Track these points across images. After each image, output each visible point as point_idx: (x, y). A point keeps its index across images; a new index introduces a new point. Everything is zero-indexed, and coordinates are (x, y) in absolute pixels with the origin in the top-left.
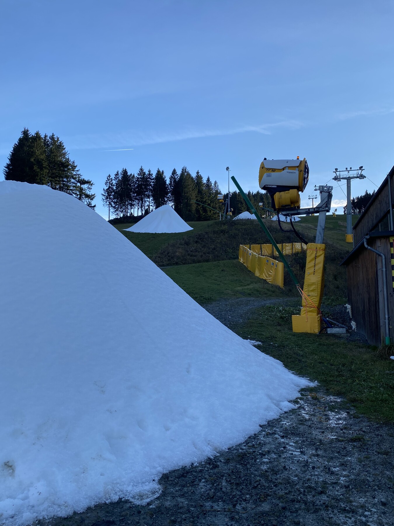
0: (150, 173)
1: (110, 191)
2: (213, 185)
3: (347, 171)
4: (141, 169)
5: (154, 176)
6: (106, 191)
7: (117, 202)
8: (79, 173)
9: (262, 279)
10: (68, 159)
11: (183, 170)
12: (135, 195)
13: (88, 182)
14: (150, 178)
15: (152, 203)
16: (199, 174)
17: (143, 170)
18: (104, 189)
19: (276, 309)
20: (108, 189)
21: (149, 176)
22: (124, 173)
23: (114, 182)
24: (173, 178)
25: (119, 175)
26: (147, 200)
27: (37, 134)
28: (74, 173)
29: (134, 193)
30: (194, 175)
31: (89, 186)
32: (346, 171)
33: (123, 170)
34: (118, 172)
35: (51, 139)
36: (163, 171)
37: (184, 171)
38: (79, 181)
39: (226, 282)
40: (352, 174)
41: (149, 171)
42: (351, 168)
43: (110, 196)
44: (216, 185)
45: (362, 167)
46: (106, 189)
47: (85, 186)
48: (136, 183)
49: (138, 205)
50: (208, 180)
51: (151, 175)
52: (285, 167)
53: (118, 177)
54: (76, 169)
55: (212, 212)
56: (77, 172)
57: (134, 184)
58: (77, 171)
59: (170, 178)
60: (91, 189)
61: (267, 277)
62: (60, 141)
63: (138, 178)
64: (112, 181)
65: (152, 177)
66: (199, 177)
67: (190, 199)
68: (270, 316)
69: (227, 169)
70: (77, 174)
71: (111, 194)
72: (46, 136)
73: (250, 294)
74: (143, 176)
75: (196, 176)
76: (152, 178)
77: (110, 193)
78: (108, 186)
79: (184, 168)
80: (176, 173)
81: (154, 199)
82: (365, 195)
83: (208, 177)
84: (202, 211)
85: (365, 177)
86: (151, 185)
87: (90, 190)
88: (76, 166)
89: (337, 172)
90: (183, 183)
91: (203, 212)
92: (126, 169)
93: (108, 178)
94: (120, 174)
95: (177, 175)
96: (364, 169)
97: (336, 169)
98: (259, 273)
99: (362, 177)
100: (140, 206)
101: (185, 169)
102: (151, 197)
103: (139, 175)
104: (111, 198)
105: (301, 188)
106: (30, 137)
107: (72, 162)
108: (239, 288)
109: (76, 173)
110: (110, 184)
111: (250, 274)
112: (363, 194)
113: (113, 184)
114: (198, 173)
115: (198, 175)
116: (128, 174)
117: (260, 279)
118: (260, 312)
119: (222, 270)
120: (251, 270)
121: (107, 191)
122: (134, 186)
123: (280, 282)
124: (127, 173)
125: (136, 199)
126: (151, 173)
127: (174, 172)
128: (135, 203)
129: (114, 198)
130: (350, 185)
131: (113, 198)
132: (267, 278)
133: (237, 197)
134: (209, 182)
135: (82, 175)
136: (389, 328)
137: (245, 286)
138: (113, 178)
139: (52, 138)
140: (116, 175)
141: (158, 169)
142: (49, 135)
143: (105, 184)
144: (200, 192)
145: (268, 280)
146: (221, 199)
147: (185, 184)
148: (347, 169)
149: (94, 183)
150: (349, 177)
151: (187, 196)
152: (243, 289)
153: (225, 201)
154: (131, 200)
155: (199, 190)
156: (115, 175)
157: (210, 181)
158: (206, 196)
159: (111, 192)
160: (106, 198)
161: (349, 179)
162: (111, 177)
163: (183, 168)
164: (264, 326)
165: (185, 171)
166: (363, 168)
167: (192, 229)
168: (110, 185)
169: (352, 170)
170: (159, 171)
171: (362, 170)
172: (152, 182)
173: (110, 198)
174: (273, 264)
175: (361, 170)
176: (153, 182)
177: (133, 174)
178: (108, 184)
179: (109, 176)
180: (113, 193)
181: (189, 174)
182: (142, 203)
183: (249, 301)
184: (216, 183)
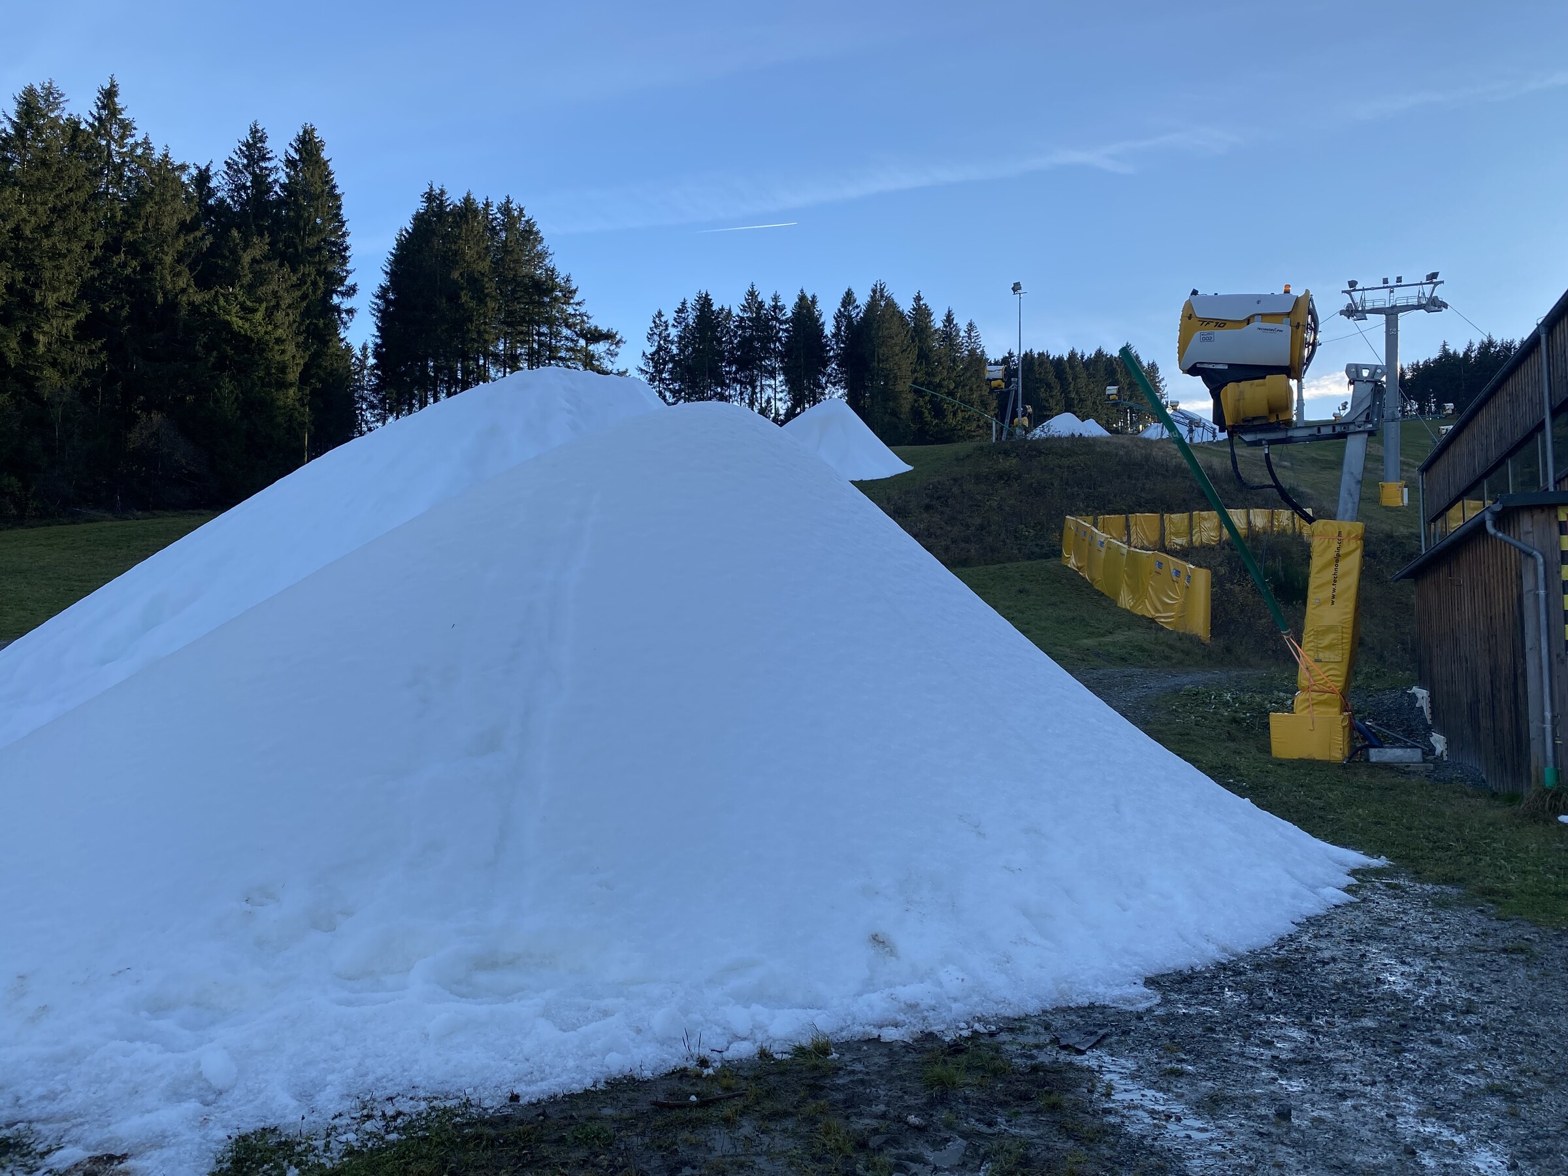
0: (776, 303)
1: (663, 358)
2: (962, 334)
3: (1387, 287)
4: (752, 294)
5: (789, 313)
6: (649, 359)
7: (680, 391)
8: (582, 310)
9: (1143, 616)
10: (553, 270)
11: (874, 291)
12: (734, 369)
13: (608, 336)
14: (777, 319)
15: (782, 392)
16: (922, 303)
17: (756, 296)
18: (644, 353)
19: (1214, 698)
20: (657, 352)
21: (775, 314)
22: (703, 306)
23: (673, 333)
24: (844, 316)
25: (687, 311)
26: (768, 383)
27: (468, 200)
28: (570, 310)
29: (730, 364)
30: (906, 306)
31: (611, 348)
32: (1384, 288)
33: (699, 298)
34: (684, 303)
35: (502, 214)
36: (814, 297)
37: (878, 294)
38: (582, 335)
39: (1043, 624)
40: (1402, 296)
41: (776, 299)
42: (1399, 279)
43: (661, 372)
44: (973, 334)
45: (1435, 275)
46: (650, 354)
47: (599, 348)
48: (736, 332)
49: (741, 399)
50: (949, 319)
51: (781, 310)
52: (1253, 316)
53: (684, 318)
54: (577, 298)
55: (960, 415)
56: (578, 307)
57: (730, 338)
58: (578, 304)
59: (834, 317)
60: (616, 355)
61: (1157, 611)
62: (526, 219)
63: (742, 319)
64: (666, 329)
65: (784, 315)
66: (922, 313)
67: (895, 377)
68: (1203, 717)
69: (1016, 288)
70: (578, 313)
71: (664, 368)
72: (487, 205)
73: (1123, 659)
74: (758, 313)
75: (913, 310)
76: (784, 318)
77: (661, 364)
78: (656, 344)
79: (878, 285)
80: (855, 301)
81: (787, 382)
82: (1441, 358)
83: (949, 312)
84: (930, 413)
85: (1446, 306)
86: (779, 340)
87: (612, 359)
88: (575, 291)
89: (1355, 290)
90: (873, 332)
91: (935, 417)
92: (707, 295)
93: (654, 322)
94: (690, 310)
95: (857, 307)
96: (1442, 282)
97: (1352, 284)
98: (1133, 598)
99: (1435, 305)
100: (747, 401)
101: (882, 290)
102: (779, 374)
103: (745, 311)
104: (666, 379)
105: (1295, 369)
106: (448, 210)
107: (563, 279)
108: (1088, 642)
109: (576, 310)
110: (661, 339)
111: (1104, 603)
112: (1435, 354)
113: (669, 337)
114: (918, 299)
115: (918, 305)
116: (714, 308)
117: (1136, 615)
118: (1172, 705)
119: (1021, 592)
120: (1107, 593)
121: (652, 359)
122: (731, 342)
123: (1199, 623)
124: (712, 305)
125: (735, 380)
126: (779, 304)
127: (848, 299)
128: (731, 392)
129: (674, 380)
130: (1397, 330)
131: (669, 379)
132: (1157, 615)
133: (1036, 368)
134: (950, 324)
135: (591, 315)
136: (1555, 745)
137: (1103, 635)
138: (671, 322)
139: (506, 210)
140: (680, 311)
141: (802, 291)
142: (497, 201)
143: (646, 339)
144: (924, 356)
145: (1163, 620)
146: (995, 379)
147: (880, 334)
148: (1385, 281)
149: (624, 340)
150: (1394, 307)
151: (886, 369)
152: (1100, 645)
153: (1008, 384)
154: (723, 384)
155: (921, 349)
156: (676, 312)
157: (954, 323)
158: (943, 368)
159: (665, 363)
160: (650, 380)
161: (1391, 314)
162: (663, 319)
163: (876, 286)
164: (1193, 741)
165: (882, 296)
166: (1438, 279)
167: (910, 468)
168: (662, 342)
169: (1402, 284)
170: (802, 298)
171: (1436, 284)
172: (782, 330)
173: (662, 380)
174: (1178, 573)
175: (1432, 285)
176: (786, 330)
177: (727, 308)
178: (656, 338)
179: (660, 315)
180: (670, 365)
181: (891, 304)
182: (754, 393)
183: (1132, 676)
184: (971, 327)
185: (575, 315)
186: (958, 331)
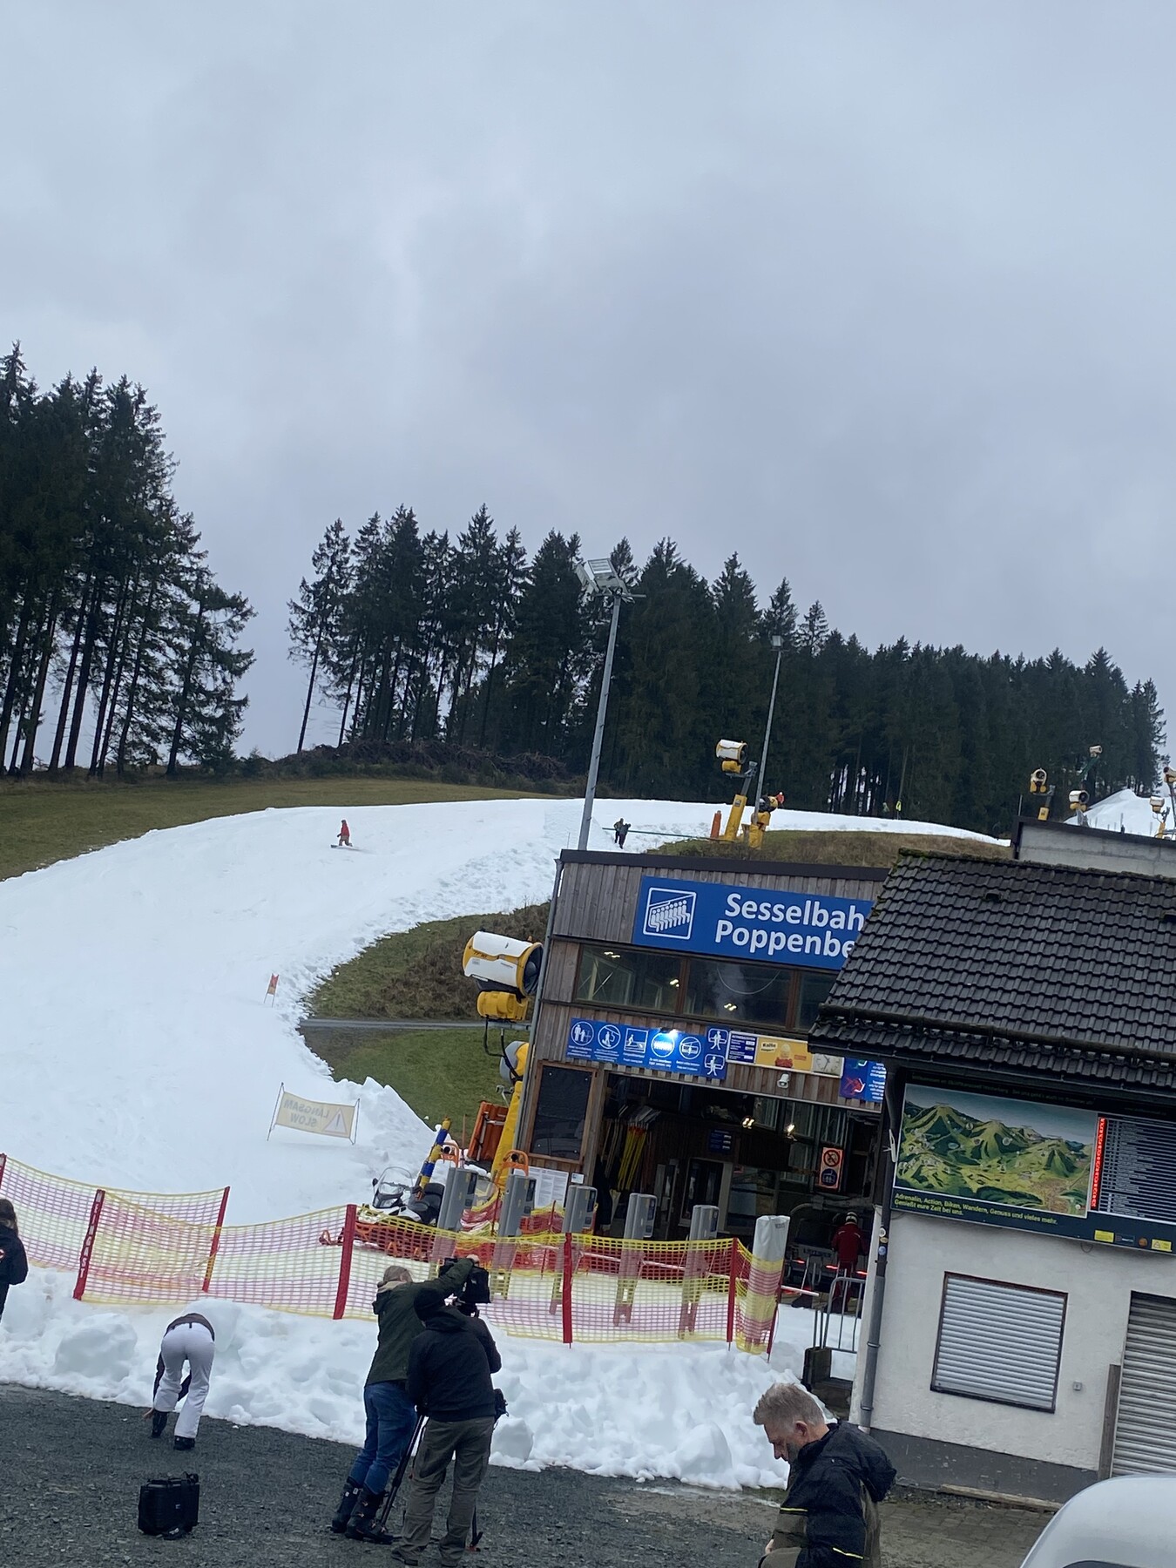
0: (513, 544)
4: (481, 521)
6: (310, 591)
7: (350, 647)
11: (658, 552)
12: (439, 625)
13: (236, 604)
14: (511, 568)
16: (738, 570)
17: (488, 526)
18: (304, 582)
20: (324, 583)
21: (509, 560)
22: (403, 528)
23: (353, 560)
25: (378, 534)
27: (66, 389)
28: (185, 562)
31: (235, 619)
34: (374, 521)
35: (111, 399)
36: (575, 539)
37: (663, 557)
38: (198, 595)
43: (326, 614)
44: (817, 623)
47: (218, 618)
48: (448, 574)
50: (782, 596)
51: (519, 555)
53: (371, 543)
54: (197, 548)
56: (196, 560)
57: (440, 580)
58: (199, 556)
63: (461, 555)
65: (522, 563)
66: (736, 585)
70: (195, 567)
74: (484, 552)
75: (724, 579)
76: (521, 567)
77: (327, 602)
78: (326, 571)
79: (665, 545)
80: (629, 560)
83: (784, 585)
86: (510, 598)
87: (234, 635)
88: (195, 539)
93: (328, 537)
94: (382, 531)
95: (632, 569)
101: (670, 553)
103: (467, 544)
107: (182, 518)
109: (192, 563)
110: (333, 565)
113: (346, 565)
114: (732, 564)
115: (731, 573)
116: (418, 535)
121: (314, 593)
124: (416, 530)
125: (438, 644)
126: (517, 545)
127: (621, 556)
129: (344, 628)
131: (336, 627)
135: (213, 572)
139: (119, 391)
140: (367, 531)
141: (555, 531)
143: (311, 562)
146: (731, 760)
154: (417, 645)
155: (721, 645)
156: (360, 532)
157: (790, 603)
160: (307, 624)
162: (342, 535)
163: (661, 545)
165: (669, 562)
168: (334, 569)
170: (555, 539)
172: (516, 584)
173: (326, 626)
176: (522, 586)
178: (327, 561)
179: (338, 528)
180: (342, 606)
181: (686, 574)
184: (817, 610)
185: (190, 570)
186: (792, 615)
